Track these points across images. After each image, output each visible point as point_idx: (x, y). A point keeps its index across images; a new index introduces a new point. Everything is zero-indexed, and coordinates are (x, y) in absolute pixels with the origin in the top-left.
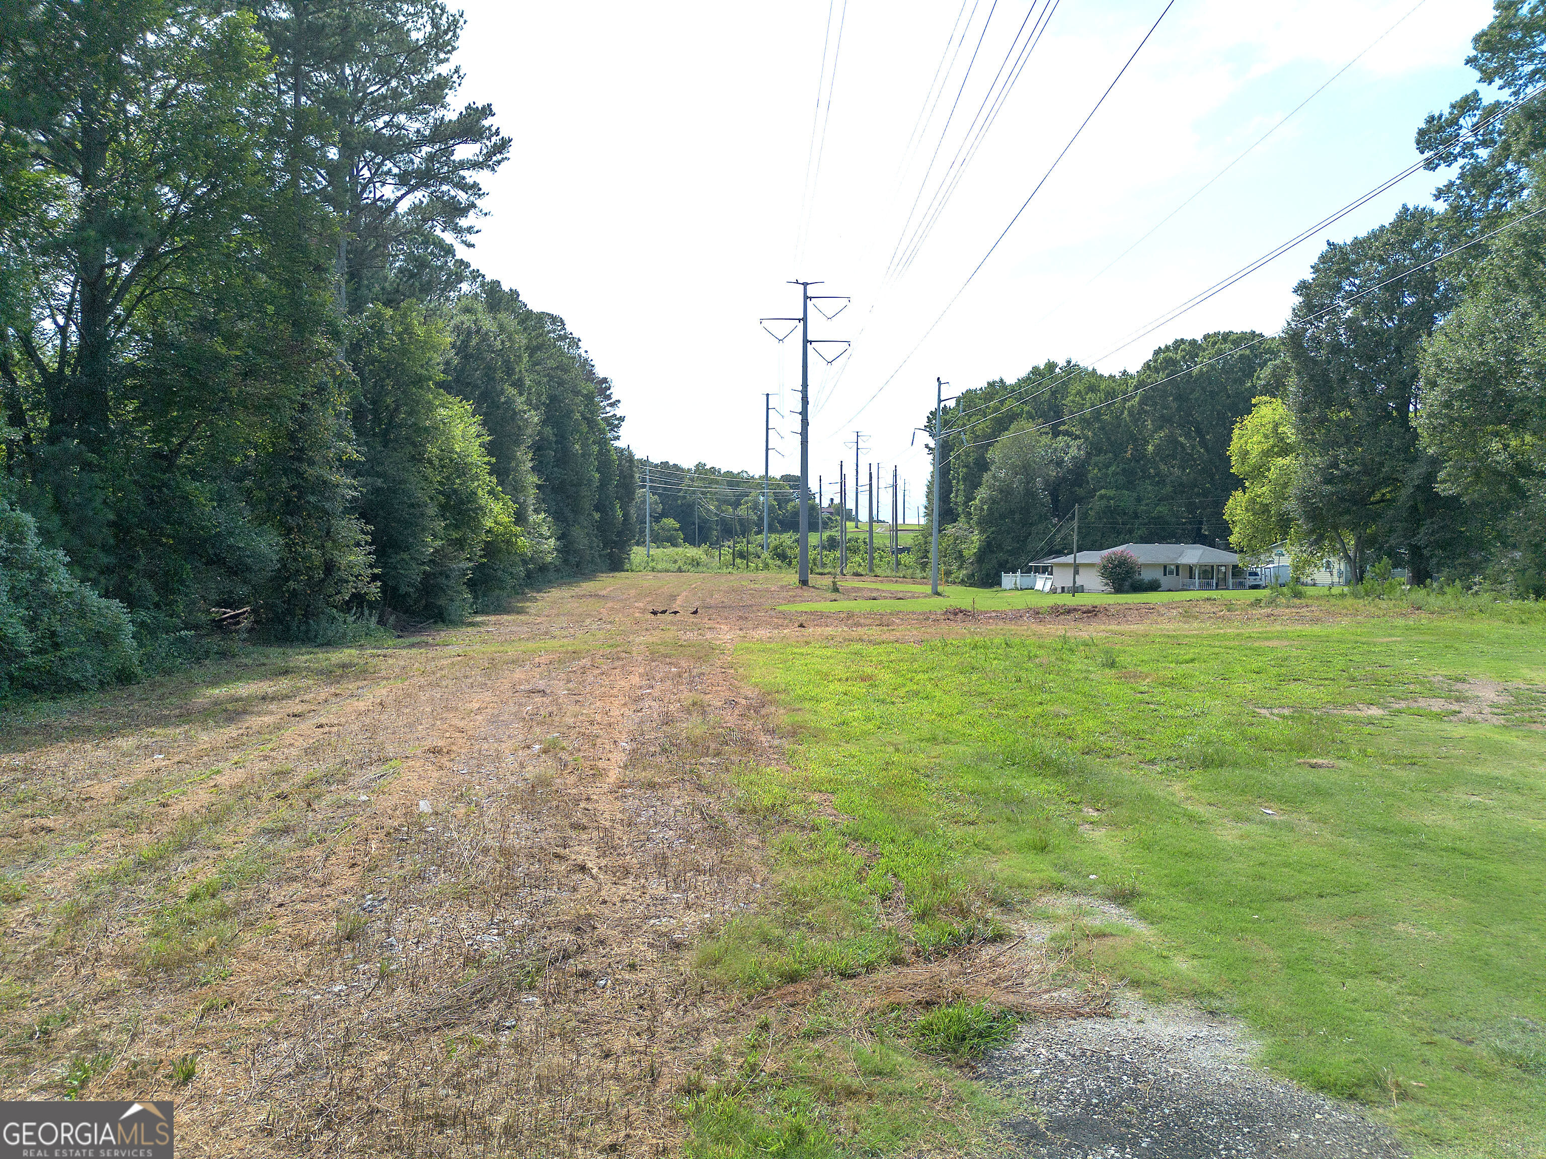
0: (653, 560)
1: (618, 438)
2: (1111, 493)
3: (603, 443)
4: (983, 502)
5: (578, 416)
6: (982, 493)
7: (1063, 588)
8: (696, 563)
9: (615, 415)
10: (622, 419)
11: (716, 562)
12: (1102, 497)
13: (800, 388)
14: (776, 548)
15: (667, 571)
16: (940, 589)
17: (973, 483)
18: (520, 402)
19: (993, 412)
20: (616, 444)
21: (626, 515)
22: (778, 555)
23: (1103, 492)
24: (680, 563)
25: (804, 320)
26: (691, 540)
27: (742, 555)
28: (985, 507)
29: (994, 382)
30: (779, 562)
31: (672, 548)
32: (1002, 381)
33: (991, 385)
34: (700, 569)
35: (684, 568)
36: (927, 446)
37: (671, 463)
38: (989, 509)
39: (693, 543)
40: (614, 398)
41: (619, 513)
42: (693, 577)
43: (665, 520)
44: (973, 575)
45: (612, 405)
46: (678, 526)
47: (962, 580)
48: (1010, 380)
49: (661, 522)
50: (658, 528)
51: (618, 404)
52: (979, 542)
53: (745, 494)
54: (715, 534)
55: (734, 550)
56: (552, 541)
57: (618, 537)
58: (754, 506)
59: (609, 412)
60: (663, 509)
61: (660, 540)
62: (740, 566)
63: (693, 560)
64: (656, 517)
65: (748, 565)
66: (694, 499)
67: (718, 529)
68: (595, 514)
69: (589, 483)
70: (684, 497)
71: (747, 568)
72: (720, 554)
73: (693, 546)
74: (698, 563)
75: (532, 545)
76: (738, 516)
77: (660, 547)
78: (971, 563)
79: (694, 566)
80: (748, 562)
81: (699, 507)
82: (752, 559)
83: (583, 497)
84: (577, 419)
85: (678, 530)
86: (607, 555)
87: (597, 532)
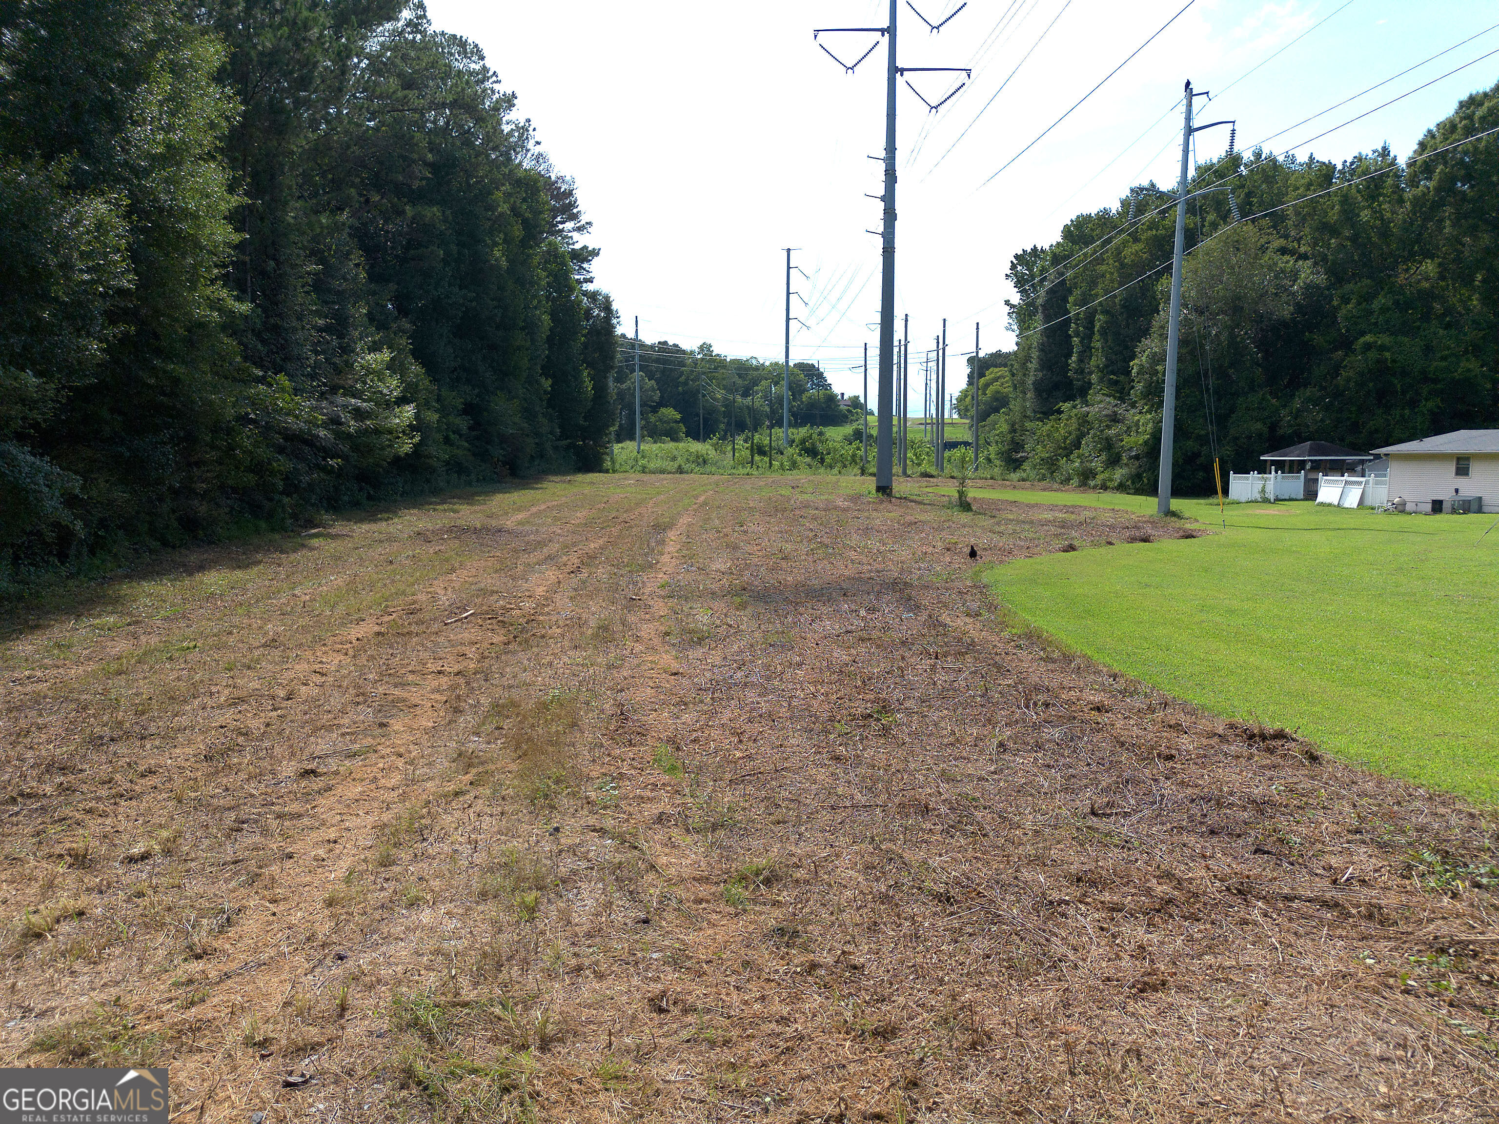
0: (643, 457)
2: (1384, 339)
3: (569, 286)
8: (702, 461)
9: (586, 246)
10: (595, 253)
11: (728, 460)
12: (1368, 347)
13: (883, 154)
14: (803, 441)
15: (662, 472)
21: (600, 390)
23: (1368, 338)
24: (680, 461)
25: (891, 30)
26: (696, 435)
27: (761, 452)
30: (808, 460)
31: (672, 445)
34: (708, 468)
35: (686, 467)
37: (671, 343)
39: (696, 437)
40: (584, 219)
41: (589, 385)
42: (696, 479)
43: (663, 410)
44: (1181, 479)
45: (579, 229)
46: (678, 417)
49: (657, 412)
50: (653, 419)
51: (589, 229)
52: (1150, 425)
53: (755, 382)
54: (722, 426)
55: (752, 442)
56: (409, 411)
57: (585, 421)
58: (765, 397)
59: (575, 240)
60: (662, 397)
61: (655, 433)
62: (760, 465)
63: (698, 457)
64: (651, 406)
65: (771, 463)
66: (698, 385)
67: (726, 420)
68: (543, 380)
69: (530, 327)
70: (686, 383)
71: (770, 467)
72: (734, 449)
73: (698, 440)
74: (705, 462)
75: (359, 414)
76: (748, 407)
77: (655, 442)
78: (1137, 458)
79: (699, 464)
80: (770, 460)
81: (704, 396)
82: (774, 456)
83: (519, 348)
84: (501, 214)
85: (679, 422)
86: (569, 447)
87: (552, 410)
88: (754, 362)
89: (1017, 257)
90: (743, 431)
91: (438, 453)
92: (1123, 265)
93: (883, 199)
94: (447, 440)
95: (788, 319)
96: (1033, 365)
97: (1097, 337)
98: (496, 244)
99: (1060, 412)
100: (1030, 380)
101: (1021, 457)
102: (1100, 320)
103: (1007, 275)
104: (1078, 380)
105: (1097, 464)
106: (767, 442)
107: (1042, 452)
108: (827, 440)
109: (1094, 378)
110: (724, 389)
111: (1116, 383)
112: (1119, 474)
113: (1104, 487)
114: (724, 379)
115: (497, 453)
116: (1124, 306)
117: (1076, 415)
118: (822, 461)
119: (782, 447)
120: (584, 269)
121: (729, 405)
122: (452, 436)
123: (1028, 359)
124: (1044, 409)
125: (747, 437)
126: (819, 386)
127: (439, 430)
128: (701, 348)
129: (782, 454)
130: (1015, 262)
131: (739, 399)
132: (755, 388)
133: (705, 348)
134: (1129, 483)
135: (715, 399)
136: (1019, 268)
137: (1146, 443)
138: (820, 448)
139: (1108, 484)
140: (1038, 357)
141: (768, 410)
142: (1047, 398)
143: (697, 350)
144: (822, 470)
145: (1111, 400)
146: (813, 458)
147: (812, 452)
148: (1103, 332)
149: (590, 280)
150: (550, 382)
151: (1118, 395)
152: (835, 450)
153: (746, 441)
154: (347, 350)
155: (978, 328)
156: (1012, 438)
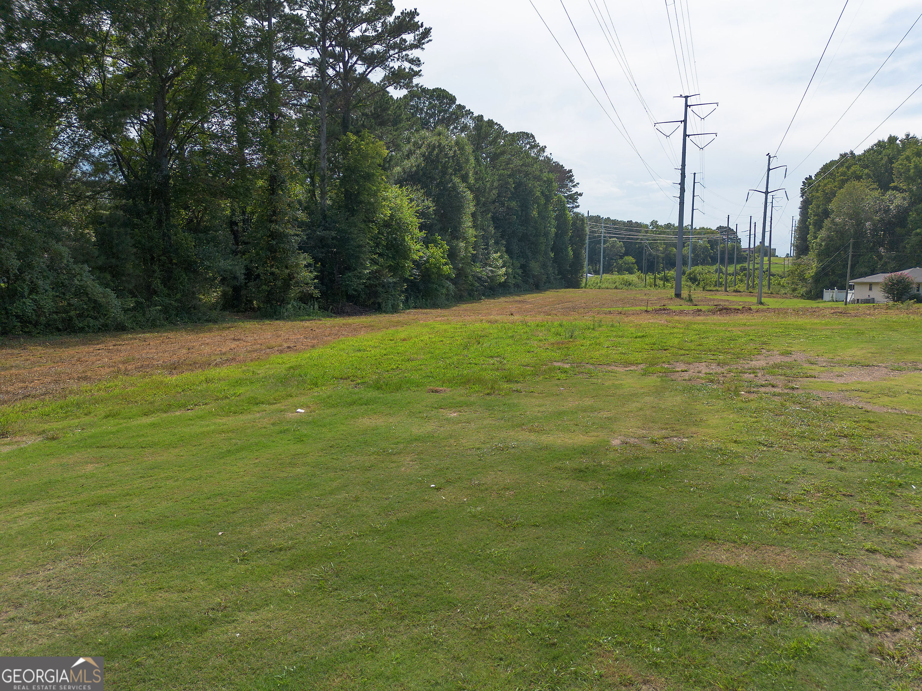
0: (601, 282)
1: (578, 206)
3: (562, 210)
4: (822, 240)
5: (538, 194)
6: (823, 233)
7: (858, 300)
8: (629, 284)
9: (577, 192)
10: (581, 195)
14: (690, 274)
16: (763, 300)
17: (819, 226)
18: (462, 187)
19: (841, 175)
20: (575, 210)
21: (577, 254)
22: (691, 279)
25: (685, 121)
28: (823, 244)
29: (846, 154)
32: (852, 153)
33: (843, 156)
37: (634, 221)
38: (826, 245)
40: (576, 181)
41: (571, 253)
43: (626, 258)
44: (811, 291)
45: (574, 186)
46: (634, 261)
47: (802, 295)
48: (858, 152)
49: (622, 259)
50: (620, 262)
51: (578, 184)
52: (816, 269)
56: (504, 269)
57: (570, 268)
59: (572, 190)
60: (626, 251)
61: (621, 270)
63: (627, 282)
64: (620, 255)
68: (551, 253)
69: (546, 235)
70: (641, 243)
75: (492, 271)
78: (810, 283)
81: (647, 250)
83: (541, 243)
84: (537, 196)
85: (634, 264)
86: (561, 278)
87: (554, 264)
91: (512, 281)
94: (514, 277)
98: (534, 208)
110: (665, 245)
114: (665, 239)
115: (531, 281)
120: (575, 203)
122: (516, 276)
126: (733, 240)
127: (512, 274)
128: (652, 223)
133: (654, 222)
143: (649, 224)
154: (488, 253)
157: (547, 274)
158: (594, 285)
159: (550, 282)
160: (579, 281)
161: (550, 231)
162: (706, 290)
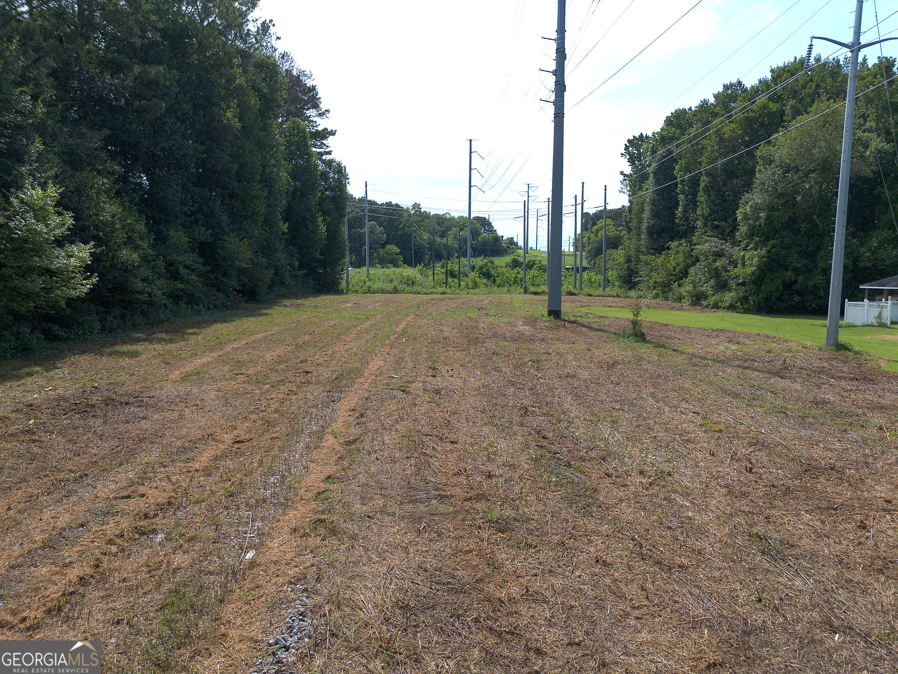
0: (370, 280)
6: (754, 198)
8: (411, 282)
10: (333, 133)
11: (429, 282)
14: (481, 268)
15: (382, 291)
21: (334, 232)
24: (395, 283)
26: (409, 262)
27: (453, 275)
29: (732, 85)
30: (485, 281)
31: (393, 269)
32: (739, 83)
34: (416, 288)
35: (399, 287)
36: (622, 173)
39: (410, 265)
40: (324, 108)
41: (323, 228)
43: (388, 246)
46: (398, 251)
49: (385, 248)
50: (382, 252)
51: (328, 116)
52: (756, 259)
53: (449, 228)
54: (427, 257)
55: (447, 270)
57: (321, 255)
58: (455, 238)
59: (317, 124)
60: (388, 238)
61: (384, 262)
62: (452, 284)
63: (408, 280)
64: (380, 244)
65: (459, 284)
66: (411, 230)
67: (430, 253)
68: (281, 223)
69: (268, 181)
70: (404, 229)
71: (459, 286)
72: (434, 273)
73: (412, 266)
74: (413, 283)
76: (444, 244)
77: (383, 268)
78: (743, 284)
79: (408, 285)
80: (459, 282)
81: (415, 237)
82: (462, 278)
83: (256, 197)
85: (398, 254)
86: (306, 275)
87: (291, 247)
88: (448, 216)
89: (629, 141)
90: (441, 260)
92: (722, 140)
93: (555, 73)
95: (470, 186)
96: (646, 215)
97: (701, 193)
98: (229, 107)
99: (669, 248)
100: (644, 226)
101: (639, 281)
102: (704, 181)
103: (622, 154)
104: (683, 225)
105: (707, 288)
106: (456, 268)
107: (657, 277)
108: (497, 267)
109: (699, 224)
110: (429, 233)
111: (717, 227)
112: (729, 297)
113: (716, 306)
114: (428, 226)
116: (724, 170)
117: (683, 251)
118: (494, 281)
119: (466, 272)
120: (325, 145)
121: (431, 243)
123: (642, 211)
124: (655, 247)
125: (444, 264)
126: (488, 231)
128: (414, 206)
129: (467, 276)
130: (628, 145)
131: (438, 239)
132: (449, 232)
133: (416, 206)
134: (739, 304)
135: (422, 240)
136: (631, 149)
137: (753, 273)
138: (493, 272)
139: (720, 304)
140: (651, 209)
141: (457, 246)
142: (657, 239)
143: (411, 208)
144: (495, 289)
145: (715, 239)
146: (488, 280)
147: (487, 275)
148: (707, 190)
149: (329, 153)
150: (287, 225)
151: (720, 236)
152: (503, 274)
153: (442, 267)
155: (605, 190)
156: (628, 266)
157: (276, 267)
158: (361, 284)
159: (283, 283)
160: (338, 279)
161: (278, 175)
162: (531, 293)
